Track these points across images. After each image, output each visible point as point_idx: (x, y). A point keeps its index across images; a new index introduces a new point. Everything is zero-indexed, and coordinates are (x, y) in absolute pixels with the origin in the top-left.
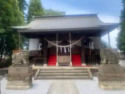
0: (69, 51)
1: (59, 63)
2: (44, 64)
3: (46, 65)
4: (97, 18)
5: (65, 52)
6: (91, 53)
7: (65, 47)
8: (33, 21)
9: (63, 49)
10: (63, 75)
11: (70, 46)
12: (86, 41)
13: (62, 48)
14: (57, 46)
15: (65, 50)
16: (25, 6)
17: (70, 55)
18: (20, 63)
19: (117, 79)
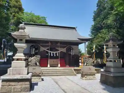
0: (58, 55)
1: (50, 65)
5: (55, 56)
6: (72, 57)
9: (53, 54)
15: (55, 54)
17: (59, 58)
18: (35, 65)
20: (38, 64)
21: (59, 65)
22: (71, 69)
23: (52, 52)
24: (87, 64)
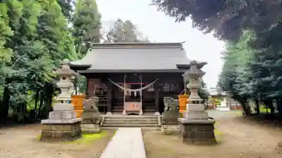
1: (126, 111)
3: (110, 113)
4: (182, 49)
7: (135, 91)
8: (90, 50)
10: (131, 123)
14: (125, 89)
21: (141, 112)
22: (157, 118)
23: (130, 90)
24: (169, 108)
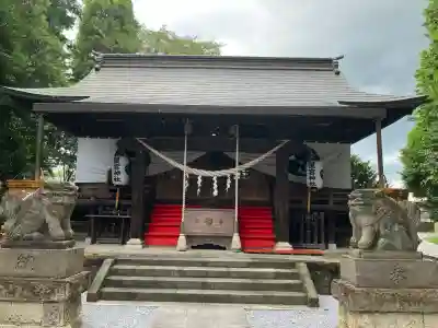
1: (189, 238)
2: (132, 240)
3: (138, 240)
4: (338, 73)
5: (215, 193)
7: (215, 175)
8: (97, 70)
10: (205, 286)
11: (236, 171)
12: (292, 158)
13: (203, 178)
14: (186, 170)
15: (215, 186)
16: (69, 14)
17: (233, 207)
18: (35, 234)
19: (413, 308)
20: (56, 229)
21: (236, 239)
22: (292, 265)
